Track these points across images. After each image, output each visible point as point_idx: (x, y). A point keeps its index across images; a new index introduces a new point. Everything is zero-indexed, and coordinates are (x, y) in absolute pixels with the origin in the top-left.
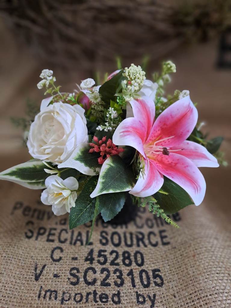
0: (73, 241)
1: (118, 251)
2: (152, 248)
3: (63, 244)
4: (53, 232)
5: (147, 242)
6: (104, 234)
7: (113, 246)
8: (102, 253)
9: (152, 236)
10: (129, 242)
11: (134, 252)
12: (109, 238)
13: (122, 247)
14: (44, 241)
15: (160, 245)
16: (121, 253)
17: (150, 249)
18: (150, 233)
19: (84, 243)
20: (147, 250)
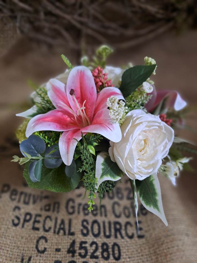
0: (57, 230)
1: (98, 242)
2: (128, 240)
3: (47, 233)
4: (38, 219)
5: (123, 232)
6: (85, 223)
7: (93, 237)
8: (84, 245)
9: (129, 227)
10: (108, 233)
11: (112, 244)
12: (89, 228)
13: (101, 238)
14: (30, 229)
15: (136, 238)
16: (100, 245)
17: (127, 242)
18: (128, 223)
19: (67, 232)
20: (124, 242)
